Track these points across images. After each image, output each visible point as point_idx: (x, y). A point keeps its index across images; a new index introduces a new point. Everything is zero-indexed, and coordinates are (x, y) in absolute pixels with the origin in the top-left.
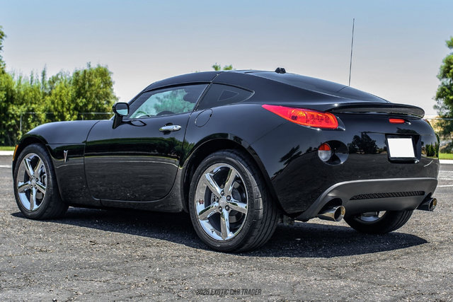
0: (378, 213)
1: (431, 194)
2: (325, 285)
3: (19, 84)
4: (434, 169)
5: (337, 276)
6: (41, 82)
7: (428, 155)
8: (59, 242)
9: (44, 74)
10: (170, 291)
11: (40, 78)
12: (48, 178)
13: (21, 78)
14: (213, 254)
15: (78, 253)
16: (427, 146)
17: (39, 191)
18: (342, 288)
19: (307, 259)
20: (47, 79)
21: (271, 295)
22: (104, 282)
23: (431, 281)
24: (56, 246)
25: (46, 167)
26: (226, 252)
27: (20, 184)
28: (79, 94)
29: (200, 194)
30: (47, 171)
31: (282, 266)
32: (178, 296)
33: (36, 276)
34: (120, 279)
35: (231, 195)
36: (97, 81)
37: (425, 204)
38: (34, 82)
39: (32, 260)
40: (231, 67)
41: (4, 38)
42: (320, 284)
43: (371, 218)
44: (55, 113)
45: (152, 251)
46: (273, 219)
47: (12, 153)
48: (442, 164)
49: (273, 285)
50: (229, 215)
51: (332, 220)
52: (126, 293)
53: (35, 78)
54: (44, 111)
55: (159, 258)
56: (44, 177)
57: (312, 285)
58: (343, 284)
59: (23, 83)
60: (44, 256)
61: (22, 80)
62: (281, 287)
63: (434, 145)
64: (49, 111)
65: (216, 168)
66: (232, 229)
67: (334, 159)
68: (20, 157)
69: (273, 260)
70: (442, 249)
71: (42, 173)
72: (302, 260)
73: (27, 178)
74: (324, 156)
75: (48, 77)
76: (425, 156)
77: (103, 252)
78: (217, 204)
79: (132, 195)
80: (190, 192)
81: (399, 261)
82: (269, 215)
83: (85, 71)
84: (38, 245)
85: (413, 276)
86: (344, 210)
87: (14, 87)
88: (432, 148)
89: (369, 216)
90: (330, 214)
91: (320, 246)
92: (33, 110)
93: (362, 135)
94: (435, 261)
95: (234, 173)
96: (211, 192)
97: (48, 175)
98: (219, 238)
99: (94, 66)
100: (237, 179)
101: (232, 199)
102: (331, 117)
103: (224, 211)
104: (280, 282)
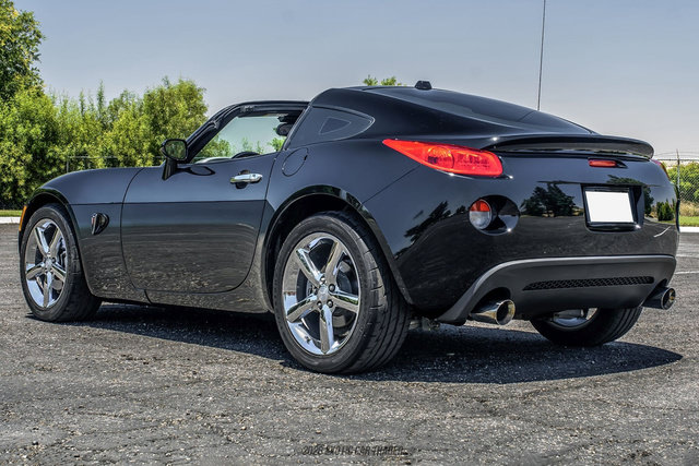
0: (586, 312)
1: (665, 282)
2: (465, 426)
3: (64, 112)
4: (672, 240)
5: (490, 412)
6: (96, 108)
7: (660, 220)
8: (74, 357)
9: (101, 98)
10: (216, 431)
11: (96, 103)
12: (69, 258)
13: (66, 102)
14: (306, 376)
15: (97, 373)
16: (659, 205)
17: (56, 278)
18: (491, 430)
19: (453, 385)
20: (107, 105)
21: (373, 440)
22: (121, 417)
23: (641, 422)
24: (68, 363)
25: (67, 240)
26: (328, 374)
27: (30, 266)
28: (156, 127)
29: (289, 282)
30: (69, 247)
31: (409, 397)
32: (227, 439)
33: (22, 407)
34: (148, 413)
35: (335, 283)
36: (181, 106)
37: (656, 297)
38: (86, 109)
39: (23, 382)
40: (393, 81)
41: (40, 40)
42: (458, 424)
43: (574, 320)
44: (120, 158)
45: (212, 371)
46: (401, 320)
47: (17, 220)
48: (684, 233)
49: (383, 424)
50: (333, 315)
51: (494, 322)
52: (148, 434)
53: (87, 103)
54: (102, 154)
55: (218, 382)
56: (64, 256)
57: (444, 426)
58: (495, 424)
59: (69, 111)
60: (44, 377)
61: (68, 105)
62: (394, 428)
63: (670, 203)
64: (111, 154)
65: (314, 241)
66: (338, 337)
67: (496, 225)
68: (29, 225)
69: (397, 386)
70: (682, 370)
71: (61, 250)
72: (445, 387)
73: (40, 257)
74: (478, 219)
75: (108, 101)
76: (655, 220)
77: (136, 372)
78: (314, 298)
79: (199, 283)
80: (275, 278)
81: (600, 389)
82: (394, 315)
83: (162, 92)
84: (42, 360)
85: (614, 413)
86: (512, 307)
87: (56, 118)
88: (667, 208)
89: (570, 317)
90: (491, 313)
91: (482, 366)
92: (85, 153)
93: (550, 188)
94: (660, 390)
95: (340, 248)
96: (306, 280)
97: (69, 254)
98: (318, 351)
99: (174, 82)
100: (345, 258)
101: (337, 289)
102: (491, 157)
103: (326, 308)
104: (396, 420)
